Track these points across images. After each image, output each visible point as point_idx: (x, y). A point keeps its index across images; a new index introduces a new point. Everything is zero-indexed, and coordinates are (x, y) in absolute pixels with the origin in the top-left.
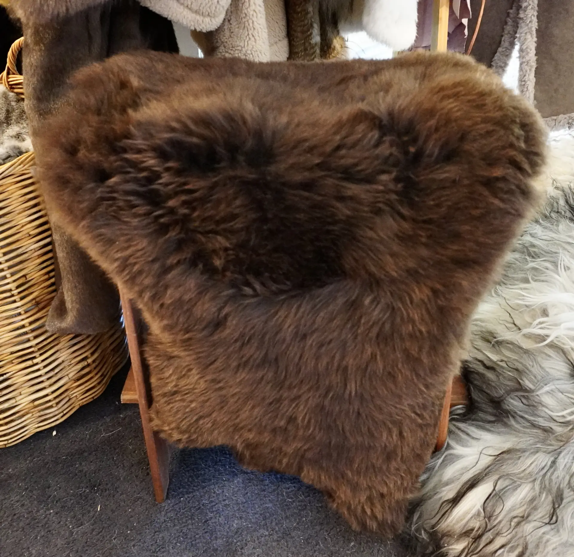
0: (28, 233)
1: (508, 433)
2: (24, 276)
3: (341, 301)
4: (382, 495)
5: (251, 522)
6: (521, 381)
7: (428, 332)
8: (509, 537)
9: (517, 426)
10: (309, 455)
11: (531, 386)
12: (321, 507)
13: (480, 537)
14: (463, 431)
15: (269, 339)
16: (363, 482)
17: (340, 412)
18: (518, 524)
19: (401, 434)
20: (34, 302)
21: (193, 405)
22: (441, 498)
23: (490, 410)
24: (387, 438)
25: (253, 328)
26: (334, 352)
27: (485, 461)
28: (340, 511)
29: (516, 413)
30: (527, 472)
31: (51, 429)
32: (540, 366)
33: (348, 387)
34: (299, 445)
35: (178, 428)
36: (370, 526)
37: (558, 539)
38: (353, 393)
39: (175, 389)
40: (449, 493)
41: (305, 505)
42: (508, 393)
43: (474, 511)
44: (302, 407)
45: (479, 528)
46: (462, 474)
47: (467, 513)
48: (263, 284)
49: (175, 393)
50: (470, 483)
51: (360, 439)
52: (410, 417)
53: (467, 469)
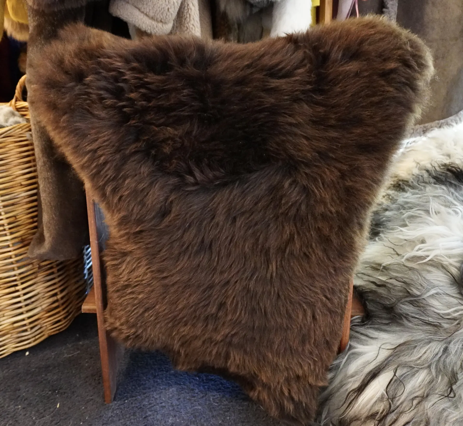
0: (20, 183)
1: (403, 331)
2: (15, 216)
3: (264, 187)
4: (298, 377)
5: (183, 419)
6: (409, 290)
7: (337, 212)
8: (412, 414)
9: (410, 324)
10: (235, 340)
11: (418, 293)
12: (243, 410)
13: (385, 417)
14: (362, 334)
15: (206, 225)
16: (282, 363)
17: (263, 293)
18: (419, 403)
19: (314, 317)
20: (20, 238)
21: (140, 296)
22: (347, 390)
23: (385, 315)
24: (302, 319)
25: (193, 214)
26: (258, 234)
27: (384, 354)
28: (261, 398)
29: (408, 315)
30: (423, 359)
31: (25, 350)
32: (424, 278)
33: (270, 268)
34: (227, 331)
35: (127, 321)
36: (287, 408)
37: (458, 413)
38: (274, 274)
39: (126, 283)
40: (354, 384)
41: (229, 408)
42: (399, 300)
43: (379, 395)
44: (230, 292)
45: (384, 410)
46: (364, 367)
47: (371, 399)
48: (202, 172)
49: (127, 286)
50: (372, 373)
51: (279, 320)
52: (321, 301)
53: (369, 363)
